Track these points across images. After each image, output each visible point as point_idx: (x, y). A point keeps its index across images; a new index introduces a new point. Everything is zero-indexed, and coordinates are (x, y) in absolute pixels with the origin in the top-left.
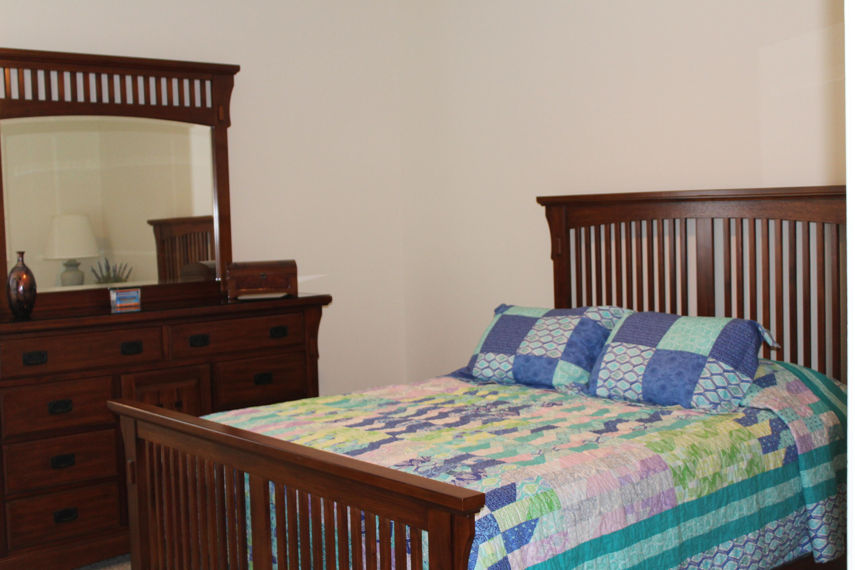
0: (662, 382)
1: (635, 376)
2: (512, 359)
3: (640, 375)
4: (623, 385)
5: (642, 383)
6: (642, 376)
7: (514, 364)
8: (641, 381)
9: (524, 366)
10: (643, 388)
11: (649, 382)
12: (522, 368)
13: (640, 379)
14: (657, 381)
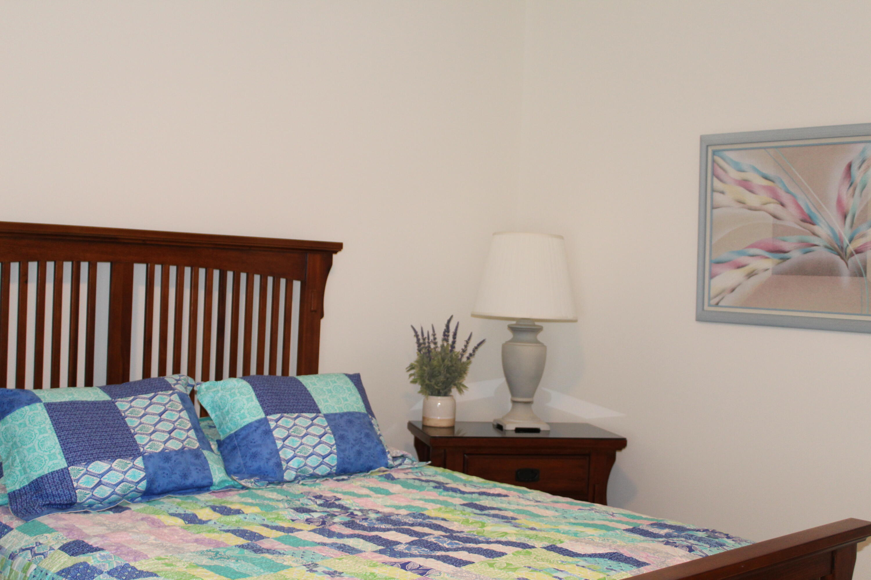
0: (357, 448)
1: (328, 448)
2: (139, 462)
3: (333, 445)
4: (313, 461)
5: (338, 454)
6: (335, 446)
7: (146, 469)
8: (335, 451)
9: (164, 469)
10: (339, 458)
11: (343, 451)
12: (160, 472)
13: (334, 449)
14: (352, 448)
